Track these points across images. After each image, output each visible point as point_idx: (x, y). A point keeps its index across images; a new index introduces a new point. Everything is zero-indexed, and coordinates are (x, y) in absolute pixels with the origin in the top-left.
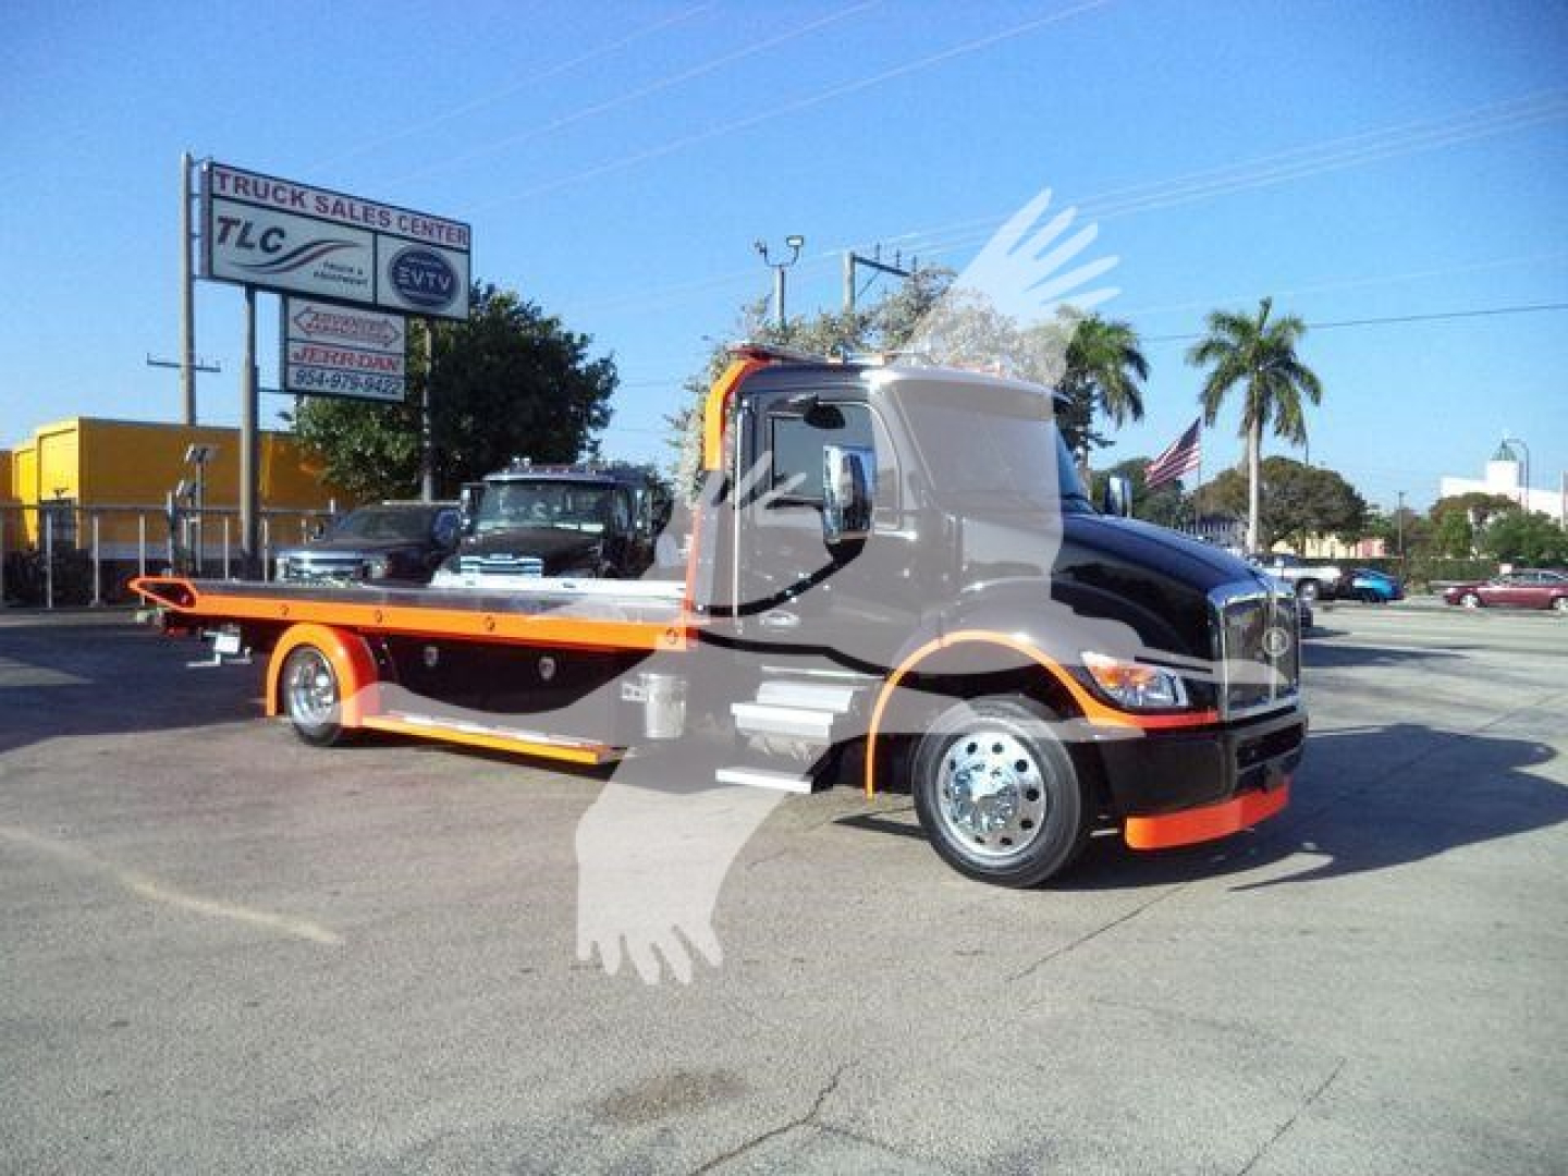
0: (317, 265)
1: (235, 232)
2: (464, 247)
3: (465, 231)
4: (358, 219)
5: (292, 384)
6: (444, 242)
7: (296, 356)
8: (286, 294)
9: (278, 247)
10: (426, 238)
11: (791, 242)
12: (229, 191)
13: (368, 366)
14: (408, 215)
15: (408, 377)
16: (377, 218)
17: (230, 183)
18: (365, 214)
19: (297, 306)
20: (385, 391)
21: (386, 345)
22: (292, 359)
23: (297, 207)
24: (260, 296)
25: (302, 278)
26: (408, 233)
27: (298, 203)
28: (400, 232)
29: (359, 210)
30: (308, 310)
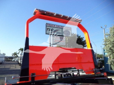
0: (56, 32)
1: (49, 29)
5: (54, 44)
9: (53, 31)
10: (67, 29)
12: (48, 26)
16: (62, 27)
17: (48, 25)
19: (55, 36)
23: (55, 27)
24: (51, 35)
26: (65, 29)
29: (60, 27)
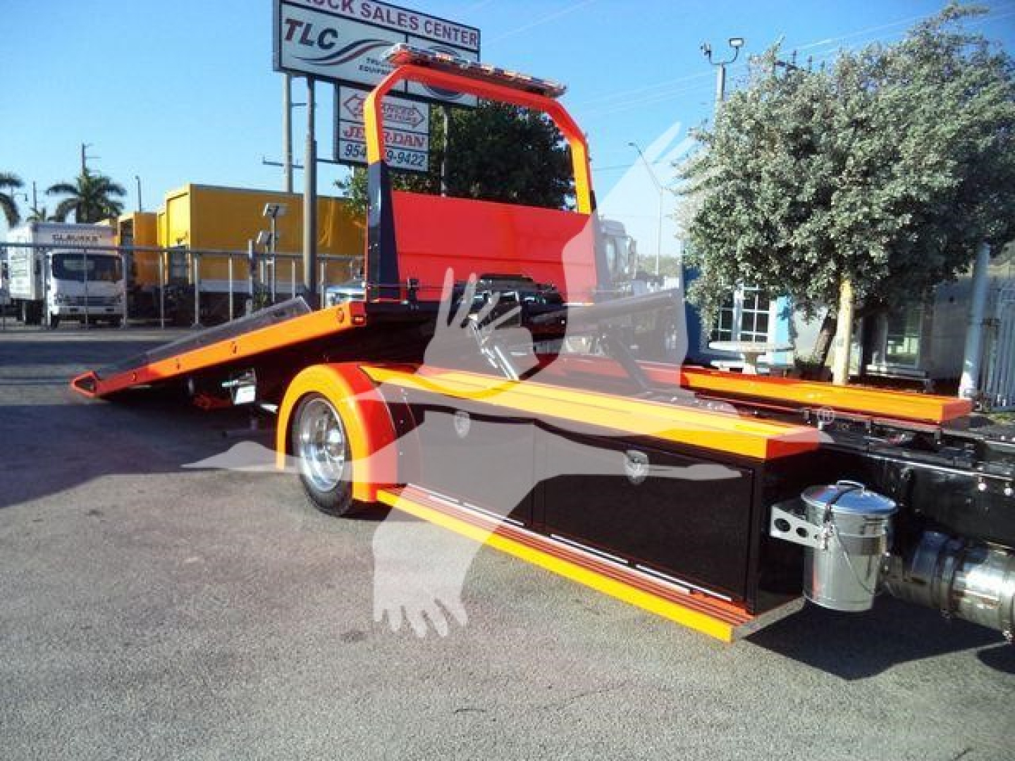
0: (361, 60)
1: (299, 32)
2: (475, 48)
3: (475, 34)
4: (393, 23)
5: (343, 157)
6: (459, 43)
7: (346, 133)
8: (339, 83)
9: (332, 45)
10: (446, 40)
11: (734, 43)
13: (400, 142)
14: (433, 21)
15: (430, 153)
16: (409, 22)
18: (400, 20)
19: (346, 93)
20: (412, 163)
21: (414, 126)
22: (342, 136)
23: (347, 13)
24: (318, 84)
25: (350, 71)
26: (432, 36)
27: (347, 9)
28: (425, 34)
29: (394, 17)
30: (355, 97)
